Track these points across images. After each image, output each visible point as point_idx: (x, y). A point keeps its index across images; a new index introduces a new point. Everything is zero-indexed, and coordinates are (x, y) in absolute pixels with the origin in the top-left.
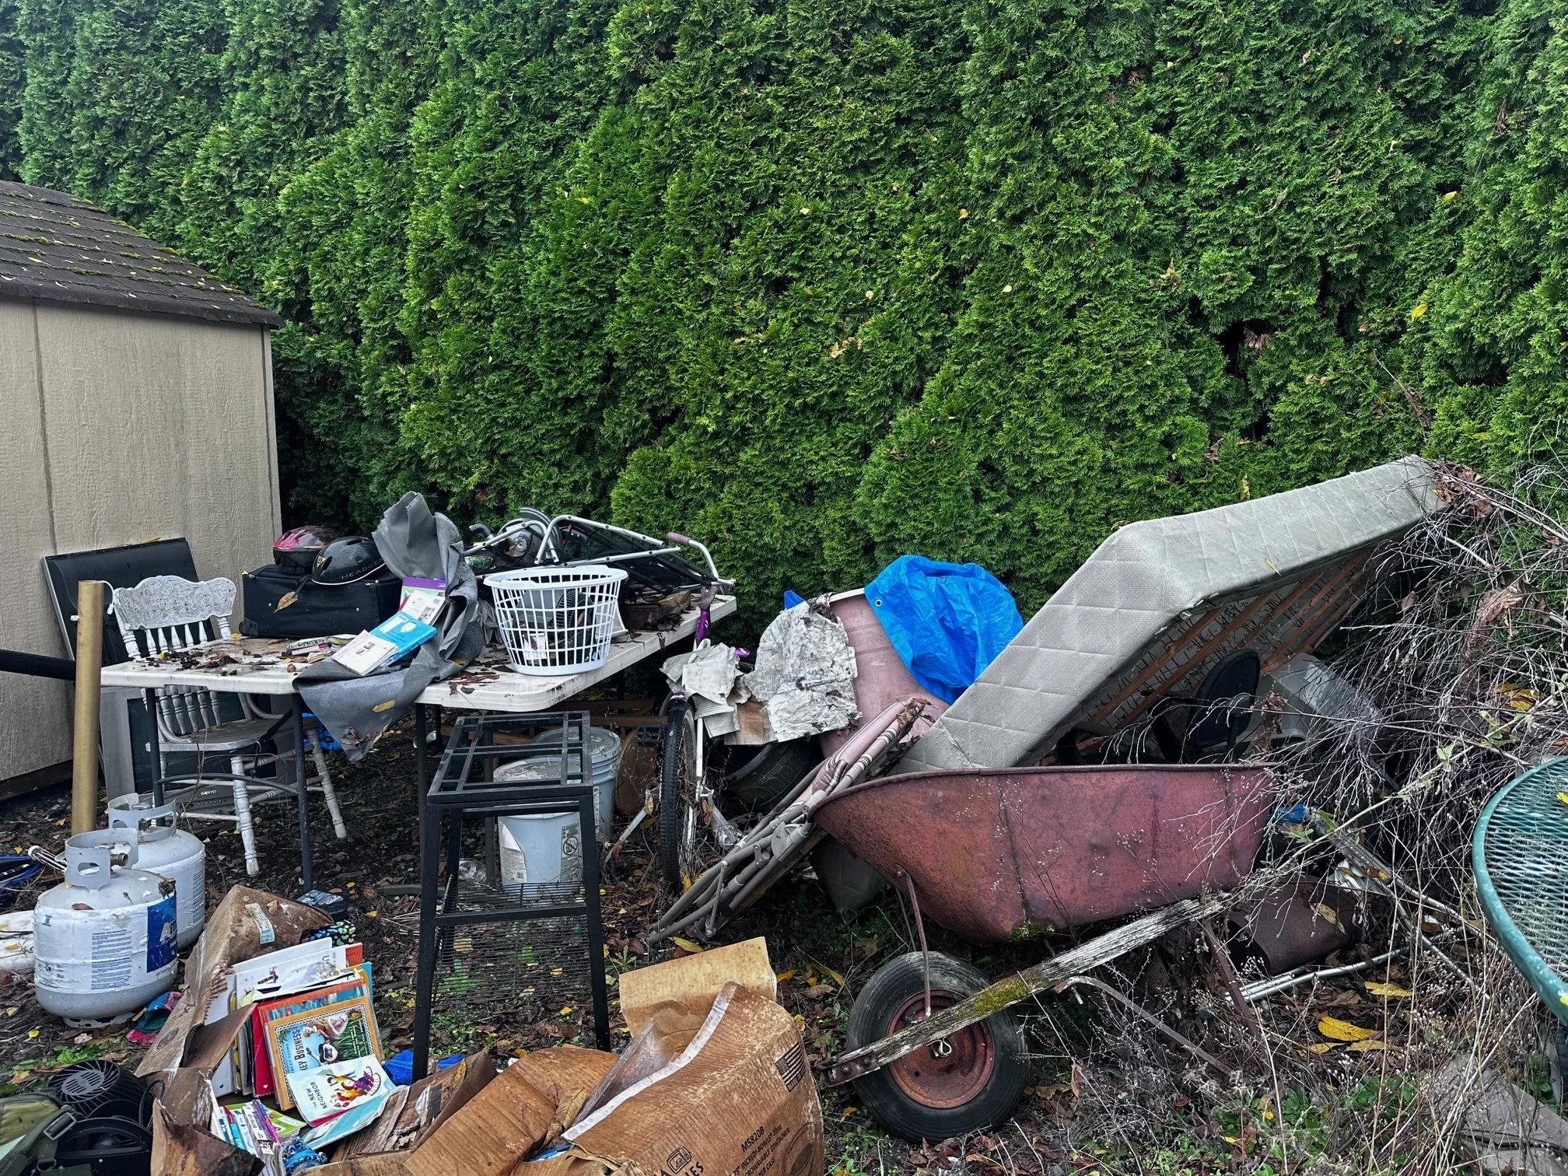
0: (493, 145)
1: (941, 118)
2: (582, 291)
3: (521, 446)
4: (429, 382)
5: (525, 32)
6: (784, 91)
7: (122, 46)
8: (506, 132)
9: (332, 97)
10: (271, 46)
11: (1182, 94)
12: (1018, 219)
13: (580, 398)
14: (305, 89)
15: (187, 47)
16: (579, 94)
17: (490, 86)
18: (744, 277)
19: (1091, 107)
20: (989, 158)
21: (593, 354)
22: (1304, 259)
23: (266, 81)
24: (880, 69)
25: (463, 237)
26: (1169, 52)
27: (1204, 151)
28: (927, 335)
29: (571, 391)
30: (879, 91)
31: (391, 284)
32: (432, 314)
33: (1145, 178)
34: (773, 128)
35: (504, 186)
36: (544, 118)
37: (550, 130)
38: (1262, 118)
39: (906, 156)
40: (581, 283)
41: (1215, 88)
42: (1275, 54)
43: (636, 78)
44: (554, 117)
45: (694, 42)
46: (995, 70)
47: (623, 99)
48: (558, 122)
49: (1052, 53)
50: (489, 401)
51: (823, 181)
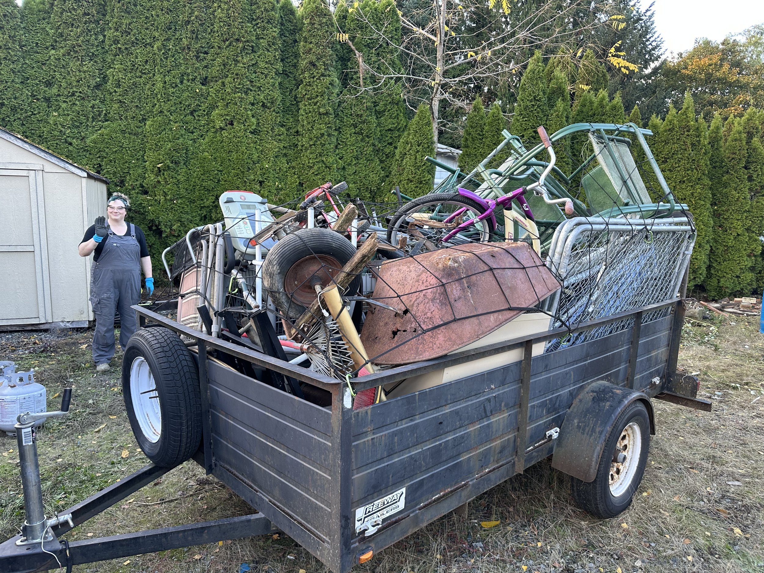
0: (178, 139)
1: (292, 148)
2: (211, 180)
3: (188, 219)
4: (156, 200)
5: (184, 110)
6: (259, 137)
7: (13, 81)
8: (182, 135)
9: (102, 111)
10: (80, 92)
11: (344, 153)
12: (317, 175)
13: (208, 207)
14: (93, 107)
15: (37, 84)
16: (201, 128)
17: (175, 122)
18: (254, 180)
19: (330, 154)
20: (311, 161)
21: (213, 195)
22: (367, 188)
23: (77, 102)
24: (280, 135)
25: (172, 163)
26: (341, 143)
27: (349, 164)
28: (296, 196)
29: (206, 205)
30: (280, 140)
31: (140, 171)
32: (159, 182)
33: (338, 169)
34: (257, 145)
35: (183, 150)
36: (190, 132)
37: (192, 136)
38: (358, 159)
39: (285, 155)
40: (211, 178)
41: (351, 153)
42: (360, 147)
43: (222, 129)
44: (192, 133)
45: (239, 123)
46: (311, 143)
47: (215, 132)
48: (195, 134)
49: (323, 142)
50: (179, 206)
51: (270, 159)
